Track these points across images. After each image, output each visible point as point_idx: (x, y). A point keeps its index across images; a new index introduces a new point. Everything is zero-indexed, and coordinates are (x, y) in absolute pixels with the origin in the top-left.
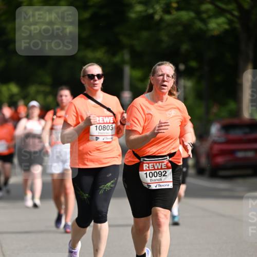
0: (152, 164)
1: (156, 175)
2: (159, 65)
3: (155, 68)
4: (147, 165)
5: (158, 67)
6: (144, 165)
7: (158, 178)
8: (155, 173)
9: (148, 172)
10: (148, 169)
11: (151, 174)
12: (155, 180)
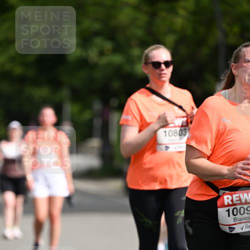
0: (238, 195)
1: (242, 212)
2: (246, 46)
3: (240, 51)
4: (230, 197)
5: (244, 49)
6: (225, 197)
7: (245, 215)
8: (242, 209)
9: (231, 208)
10: (231, 203)
11: (235, 210)
12: (241, 219)
